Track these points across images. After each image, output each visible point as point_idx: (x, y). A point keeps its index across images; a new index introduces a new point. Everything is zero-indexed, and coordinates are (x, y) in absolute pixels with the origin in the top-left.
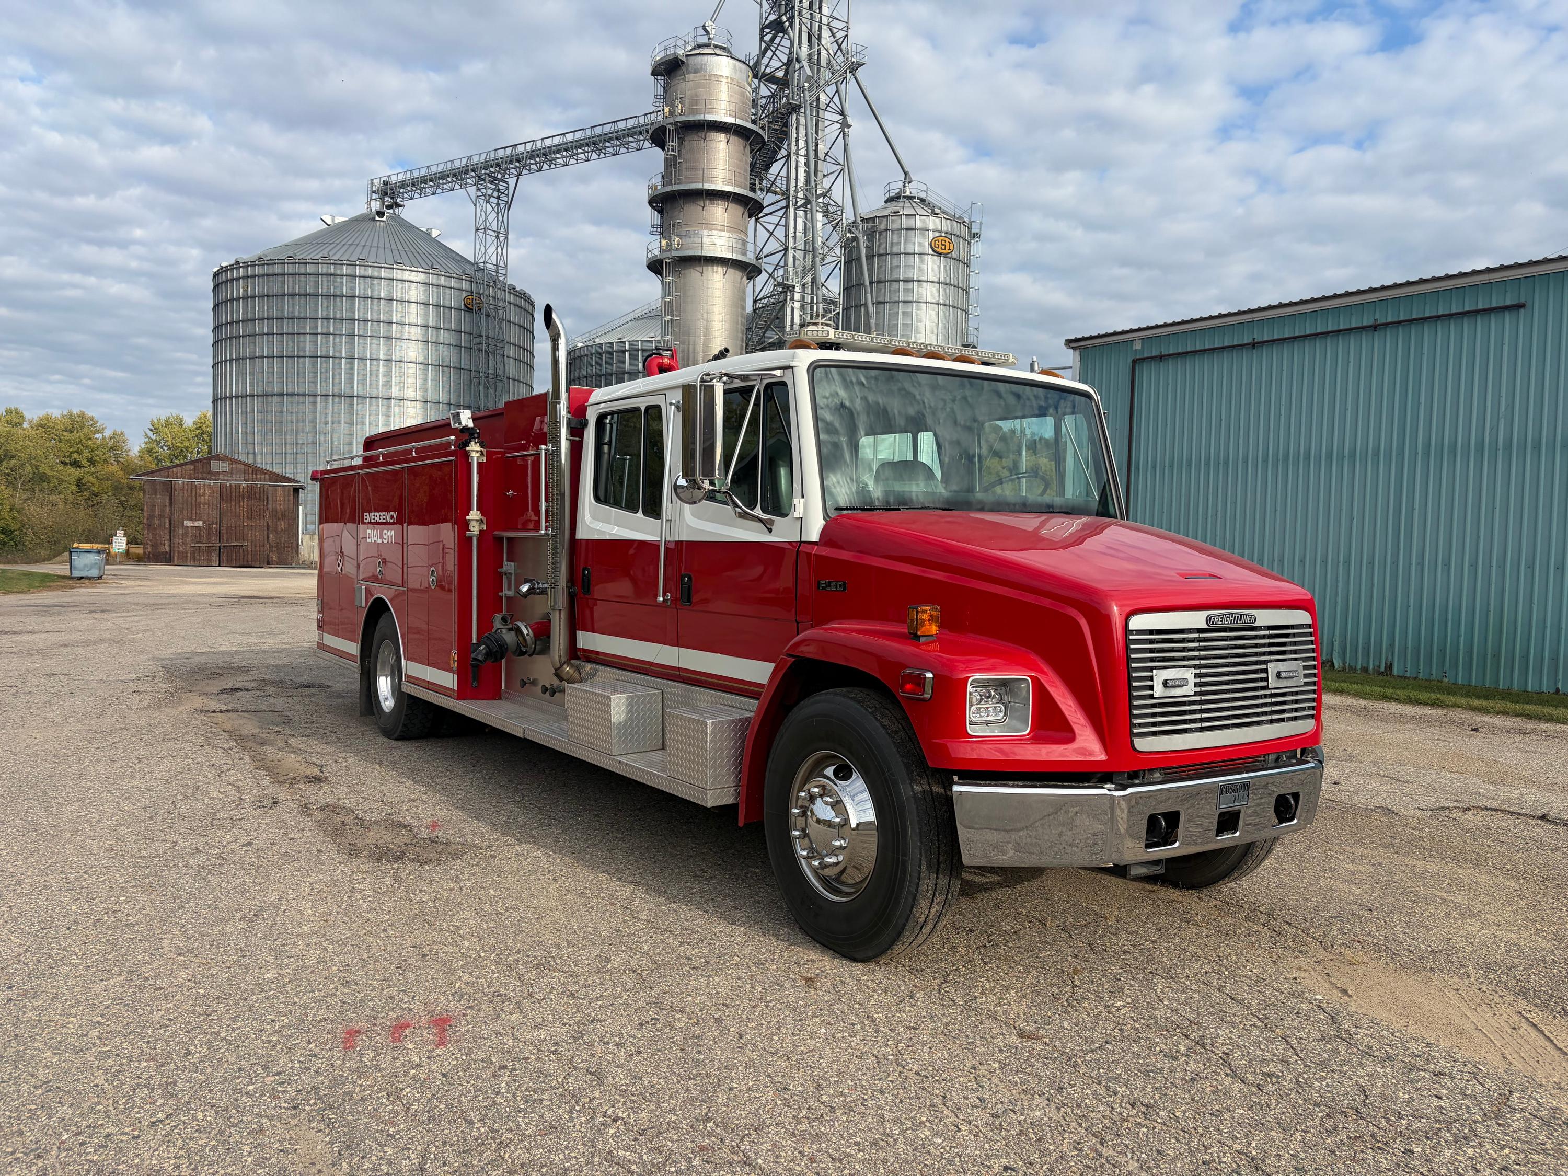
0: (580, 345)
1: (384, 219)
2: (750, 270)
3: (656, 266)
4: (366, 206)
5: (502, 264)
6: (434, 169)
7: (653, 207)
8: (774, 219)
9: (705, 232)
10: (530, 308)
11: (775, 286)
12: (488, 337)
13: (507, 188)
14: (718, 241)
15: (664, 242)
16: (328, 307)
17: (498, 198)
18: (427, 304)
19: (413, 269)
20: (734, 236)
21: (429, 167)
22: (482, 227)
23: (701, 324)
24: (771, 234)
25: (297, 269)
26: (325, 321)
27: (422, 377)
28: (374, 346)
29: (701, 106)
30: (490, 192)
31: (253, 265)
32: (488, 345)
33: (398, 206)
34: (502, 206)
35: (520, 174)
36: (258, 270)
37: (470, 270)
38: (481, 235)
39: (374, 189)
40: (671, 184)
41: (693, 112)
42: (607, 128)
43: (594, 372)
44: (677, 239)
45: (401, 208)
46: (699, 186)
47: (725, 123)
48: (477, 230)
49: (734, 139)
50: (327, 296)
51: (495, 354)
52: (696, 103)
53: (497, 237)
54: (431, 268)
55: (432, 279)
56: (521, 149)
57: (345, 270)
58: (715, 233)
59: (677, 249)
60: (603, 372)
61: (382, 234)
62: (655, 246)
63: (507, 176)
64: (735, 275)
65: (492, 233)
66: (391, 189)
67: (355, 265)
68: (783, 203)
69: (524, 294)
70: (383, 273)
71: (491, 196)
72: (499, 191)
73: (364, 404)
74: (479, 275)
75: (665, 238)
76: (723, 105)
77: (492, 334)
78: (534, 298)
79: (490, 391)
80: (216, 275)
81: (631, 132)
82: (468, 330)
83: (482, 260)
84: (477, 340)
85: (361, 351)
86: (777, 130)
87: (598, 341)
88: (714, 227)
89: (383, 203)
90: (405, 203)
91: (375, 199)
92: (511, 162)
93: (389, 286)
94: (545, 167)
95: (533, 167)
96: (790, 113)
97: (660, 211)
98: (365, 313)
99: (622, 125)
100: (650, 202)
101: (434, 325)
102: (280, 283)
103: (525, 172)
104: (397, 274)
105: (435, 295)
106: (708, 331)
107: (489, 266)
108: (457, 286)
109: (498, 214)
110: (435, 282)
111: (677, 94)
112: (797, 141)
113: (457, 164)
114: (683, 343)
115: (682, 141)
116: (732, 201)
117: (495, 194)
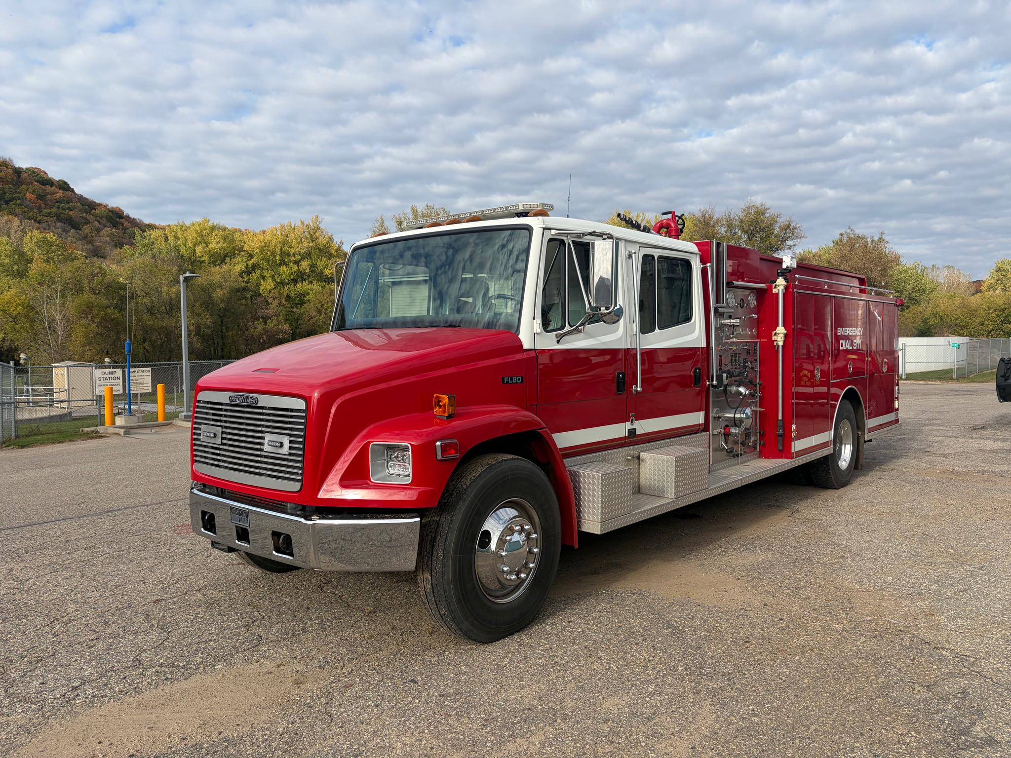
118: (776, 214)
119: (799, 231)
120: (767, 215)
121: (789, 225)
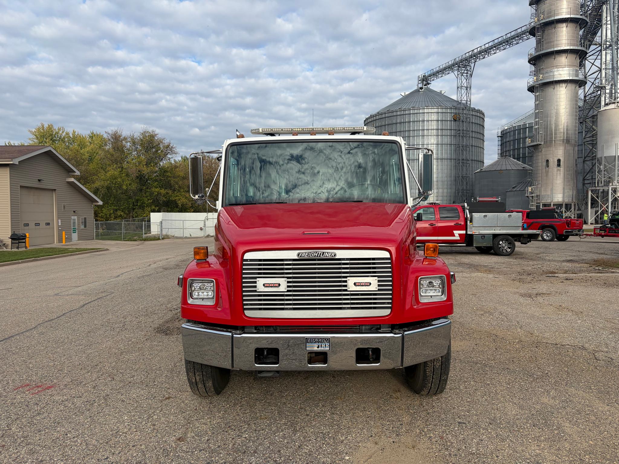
0: (506, 128)
1: (423, 90)
2: (581, 83)
3: (531, 89)
4: (417, 86)
5: (469, 100)
6: (441, 67)
7: (531, 63)
8: (594, 57)
9: (556, 70)
10: (482, 116)
11: (594, 88)
12: (463, 130)
13: (471, 68)
14: (561, 72)
15: (535, 78)
16: (401, 127)
17: (467, 73)
18: (438, 121)
19: (432, 107)
20: (571, 69)
21: (439, 66)
22: (460, 86)
23: (554, 112)
24: (593, 64)
25: (390, 114)
26: (400, 133)
27: (436, 149)
28: (418, 140)
29: (553, 13)
30: (463, 71)
31: (376, 115)
32: (463, 133)
33: (429, 84)
34: (468, 76)
35: (476, 61)
36: (377, 117)
37: (455, 104)
38: (459, 89)
39: (420, 79)
40: (538, 52)
41: (548, 17)
42: (513, 34)
43: (512, 139)
44: (541, 75)
45: (430, 85)
46: (552, 50)
47: (566, 18)
48: (458, 88)
49: (571, 25)
50: (400, 123)
51: (466, 137)
52: (550, 13)
53: (467, 89)
54: (440, 106)
55: (440, 110)
56: (476, 51)
57: (407, 112)
58: (561, 69)
59: (541, 80)
60: (516, 138)
61: (421, 96)
62: (531, 81)
63: (470, 63)
64: (571, 87)
65: (465, 88)
66: (426, 78)
67: (425, 109)
68: (599, 48)
69: (479, 111)
70: (421, 111)
71: (464, 73)
72: (467, 70)
73: (414, 162)
74: (459, 106)
75: (536, 76)
76: (564, 10)
77: (465, 129)
78: (483, 111)
79: (464, 152)
80: (365, 121)
81: (524, 33)
82: (455, 129)
83: (460, 100)
84: (459, 132)
85: (413, 142)
86: (595, 15)
87: (514, 125)
88: (560, 66)
89: (423, 84)
90: (431, 82)
91: (420, 83)
92: (472, 57)
93: (409, 117)
94: (486, 56)
95: (481, 57)
96: (602, 6)
97: (534, 65)
98: (414, 127)
99: (519, 31)
100: (529, 62)
101: (441, 128)
102: (384, 121)
103: (478, 60)
104: (426, 111)
105: (441, 116)
106: (557, 114)
107: (463, 101)
108: (450, 111)
109: (467, 80)
110: (441, 111)
111: (541, 11)
112: (606, 17)
113: (450, 63)
114: (545, 121)
115: (544, 31)
116: (569, 53)
117: (466, 72)
118: (162, 138)
119: (175, 150)
120: (156, 138)
121: (169, 145)
